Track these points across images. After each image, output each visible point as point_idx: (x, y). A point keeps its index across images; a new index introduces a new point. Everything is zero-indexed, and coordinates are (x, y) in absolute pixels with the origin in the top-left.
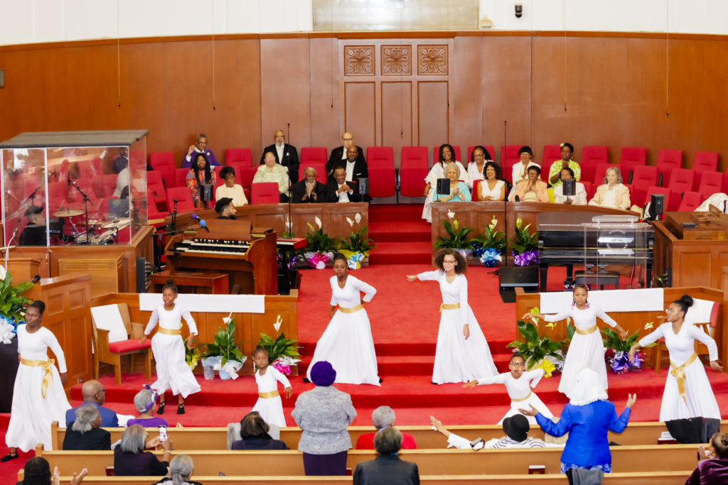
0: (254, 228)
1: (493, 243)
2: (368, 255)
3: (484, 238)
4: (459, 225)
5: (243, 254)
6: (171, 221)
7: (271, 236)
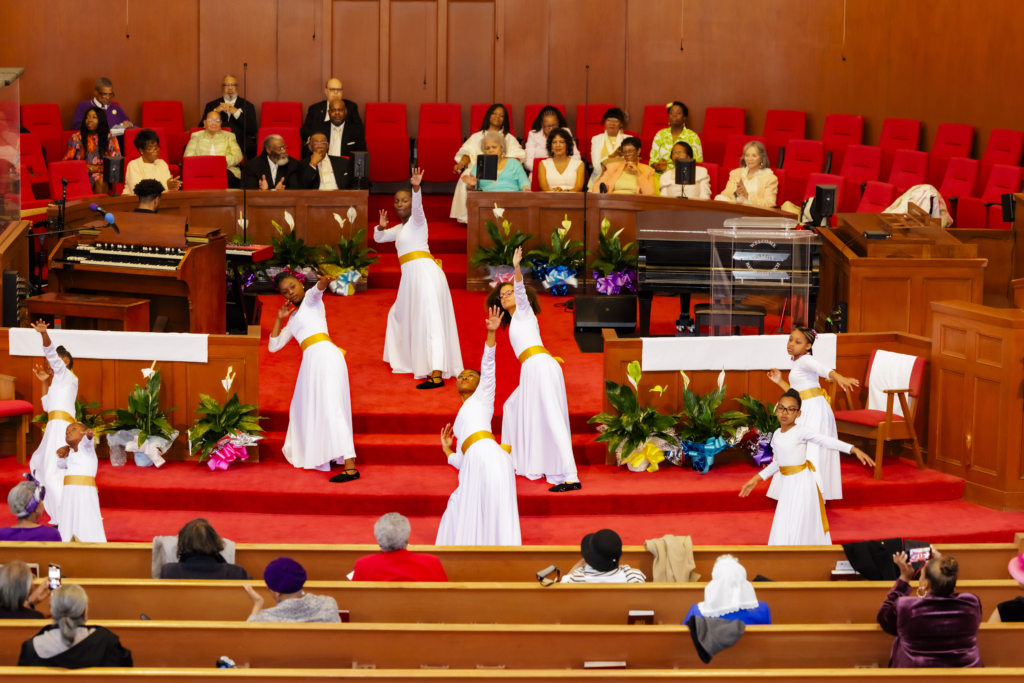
0: (190, 228)
1: (564, 258)
2: (366, 274)
3: (551, 250)
4: (511, 228)
5: (173, 268)
6: (57, 214)
7: (218, 241)
